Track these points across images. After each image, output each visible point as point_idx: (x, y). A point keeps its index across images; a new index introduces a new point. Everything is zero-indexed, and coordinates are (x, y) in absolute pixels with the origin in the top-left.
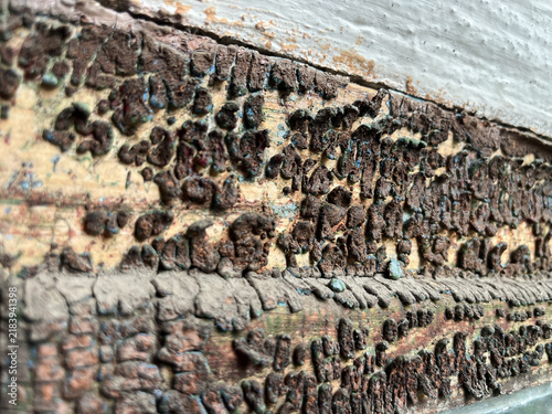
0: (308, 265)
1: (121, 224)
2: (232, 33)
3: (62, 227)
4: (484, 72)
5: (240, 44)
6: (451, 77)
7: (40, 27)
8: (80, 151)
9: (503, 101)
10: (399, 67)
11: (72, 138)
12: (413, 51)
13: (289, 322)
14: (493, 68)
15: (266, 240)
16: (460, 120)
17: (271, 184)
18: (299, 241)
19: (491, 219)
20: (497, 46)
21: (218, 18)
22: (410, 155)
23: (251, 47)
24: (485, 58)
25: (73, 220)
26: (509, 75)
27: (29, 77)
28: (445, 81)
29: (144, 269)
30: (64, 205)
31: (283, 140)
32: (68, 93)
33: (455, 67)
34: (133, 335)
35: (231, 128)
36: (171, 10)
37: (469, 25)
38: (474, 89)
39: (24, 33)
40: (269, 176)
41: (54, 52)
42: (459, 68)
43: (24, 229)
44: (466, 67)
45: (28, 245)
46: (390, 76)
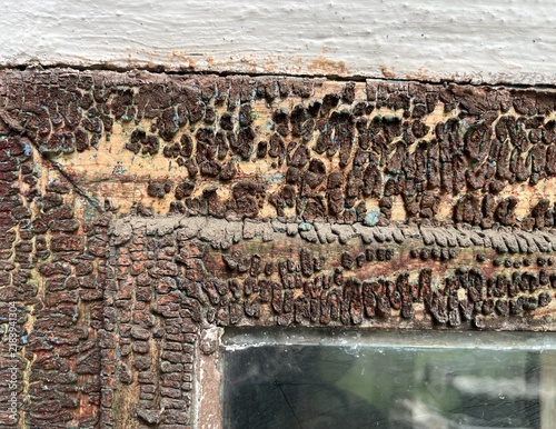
0: (295, 215)
1: (167, 192)
2: (227, 68)
3: (138, 193)
4: (467, 45)
5: (234, 74)
6: (428, 56)
7: (120, 92)
8: (144, 153)
9: (503, 65)
10: (369, 61)
11: (139, 146)
12: (378, 46)
13: (262, 247)
14: (477, 38)
15: (261, 198)
16: (450, 91)
17: (262, 161)
18: (285, 199)
19: (498, 176)
20: (471, 20)
21: (216, 62)
22: (389, 129)
23: (243, 74)
24: (462, 33)
25: (143, 189)
26: (500, 41)
27: (118, 118)
28: (423, 61)
29: (180, 214)
30: (138, 182)
31: (270, 131)
32: (137, 124)
33: (429, 48)
34: (164, 246)
35: (231, 129)
36: (187, 65)
37: (428, 12)
38: (461, 61)
39: (113, 96)
40: (260, 156)
41: (128, 103)
42: (435, 48)
43: (121, 194)
44: (444, 45)
45: (123, 202)
46: (363, 69)
